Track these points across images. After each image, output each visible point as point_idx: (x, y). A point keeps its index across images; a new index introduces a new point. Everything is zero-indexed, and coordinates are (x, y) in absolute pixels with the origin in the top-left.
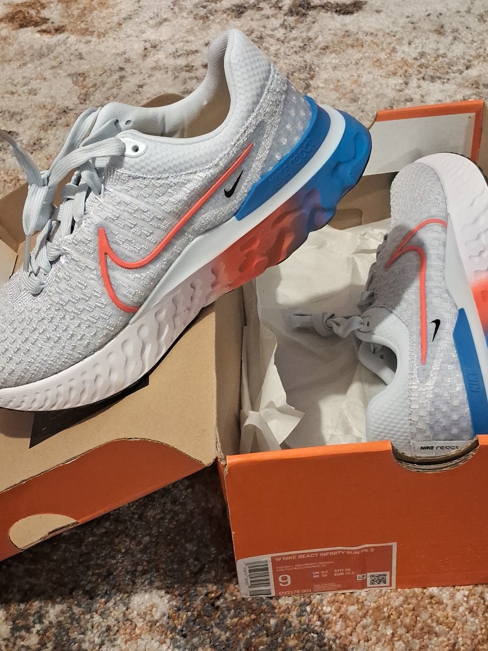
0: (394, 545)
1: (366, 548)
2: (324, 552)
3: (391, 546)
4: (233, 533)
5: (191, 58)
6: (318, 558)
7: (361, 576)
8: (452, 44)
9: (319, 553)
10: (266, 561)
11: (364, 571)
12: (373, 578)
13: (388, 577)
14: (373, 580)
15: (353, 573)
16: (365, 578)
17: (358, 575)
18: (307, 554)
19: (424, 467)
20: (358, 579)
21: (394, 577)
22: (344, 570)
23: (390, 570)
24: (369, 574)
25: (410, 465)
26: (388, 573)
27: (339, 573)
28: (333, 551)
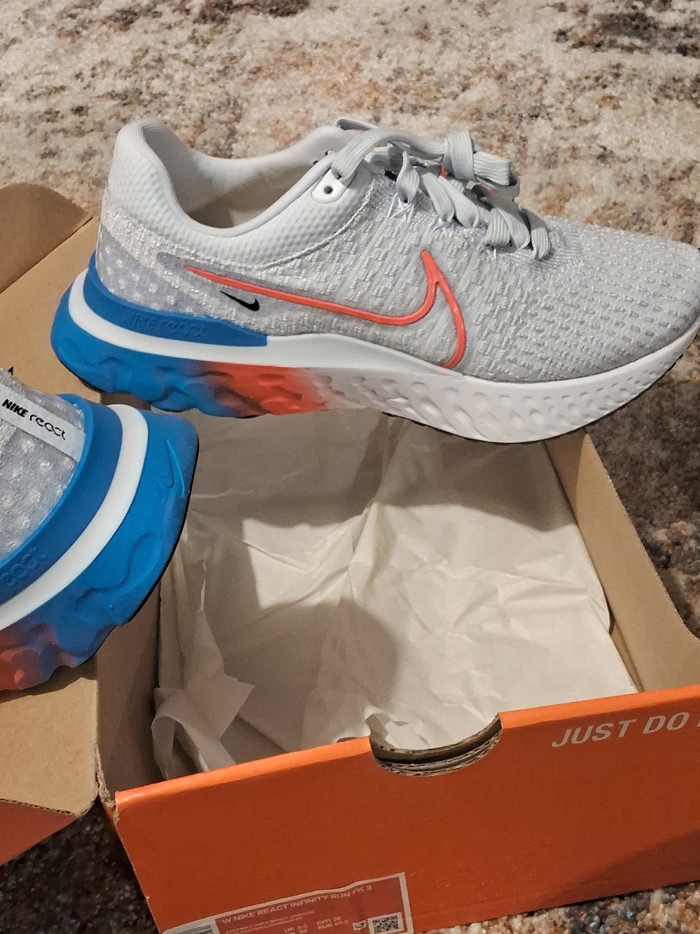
0: (402, 877)
1: (359, 887)
2: (296, 901)
3: (398, 878)
4: (147, 898)
5: (54, 99)
6: (289, 911)
7: (358, 924)
8: (441, 53)
9: (289, 903)
10: (209, 926)
11: (363, 917)
12: (378, 924)
13: (400, 921)
14: (378, 927)
15: (346, 922)
16: (365, 926)
17: (354, 924)
18: (270, 907)
19: (426, 766)
20: (355, 929)
21: (409, 919)
22: (332, 920)
23: (401, 910)
24: (370, 920)
25: (405, 767)
26: (399, 915)
27: (325, 925)
28: (310, 897)
